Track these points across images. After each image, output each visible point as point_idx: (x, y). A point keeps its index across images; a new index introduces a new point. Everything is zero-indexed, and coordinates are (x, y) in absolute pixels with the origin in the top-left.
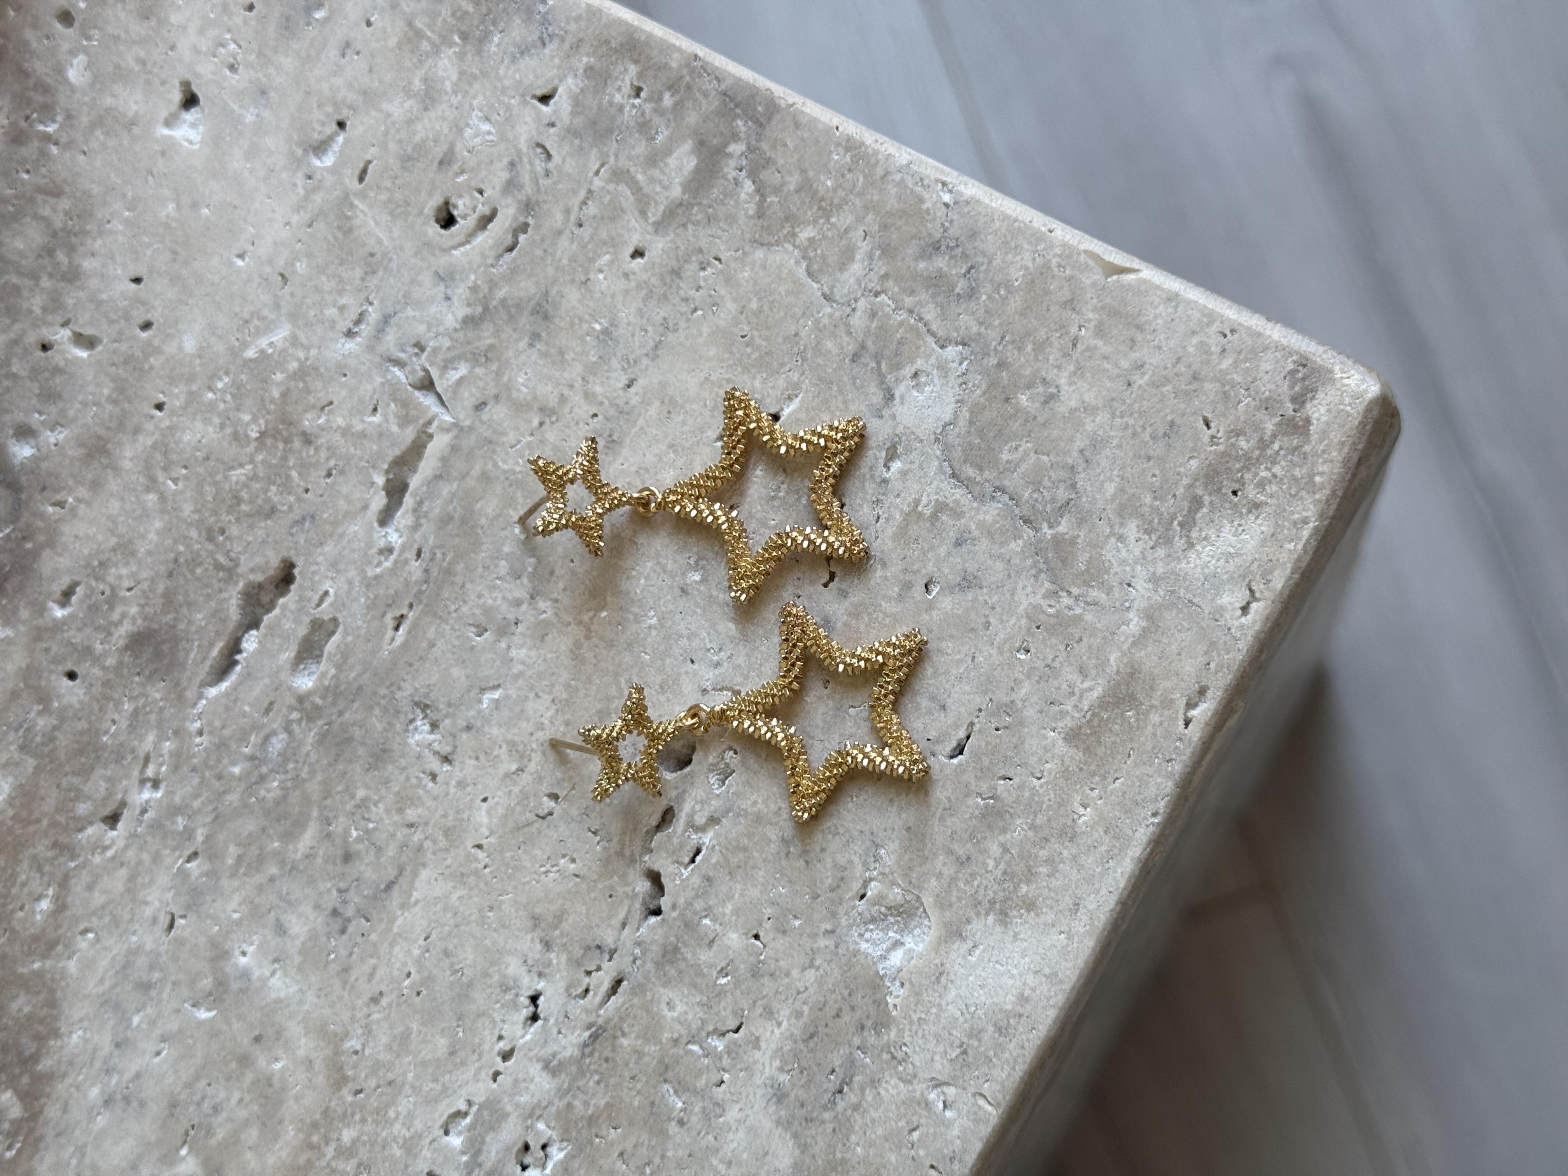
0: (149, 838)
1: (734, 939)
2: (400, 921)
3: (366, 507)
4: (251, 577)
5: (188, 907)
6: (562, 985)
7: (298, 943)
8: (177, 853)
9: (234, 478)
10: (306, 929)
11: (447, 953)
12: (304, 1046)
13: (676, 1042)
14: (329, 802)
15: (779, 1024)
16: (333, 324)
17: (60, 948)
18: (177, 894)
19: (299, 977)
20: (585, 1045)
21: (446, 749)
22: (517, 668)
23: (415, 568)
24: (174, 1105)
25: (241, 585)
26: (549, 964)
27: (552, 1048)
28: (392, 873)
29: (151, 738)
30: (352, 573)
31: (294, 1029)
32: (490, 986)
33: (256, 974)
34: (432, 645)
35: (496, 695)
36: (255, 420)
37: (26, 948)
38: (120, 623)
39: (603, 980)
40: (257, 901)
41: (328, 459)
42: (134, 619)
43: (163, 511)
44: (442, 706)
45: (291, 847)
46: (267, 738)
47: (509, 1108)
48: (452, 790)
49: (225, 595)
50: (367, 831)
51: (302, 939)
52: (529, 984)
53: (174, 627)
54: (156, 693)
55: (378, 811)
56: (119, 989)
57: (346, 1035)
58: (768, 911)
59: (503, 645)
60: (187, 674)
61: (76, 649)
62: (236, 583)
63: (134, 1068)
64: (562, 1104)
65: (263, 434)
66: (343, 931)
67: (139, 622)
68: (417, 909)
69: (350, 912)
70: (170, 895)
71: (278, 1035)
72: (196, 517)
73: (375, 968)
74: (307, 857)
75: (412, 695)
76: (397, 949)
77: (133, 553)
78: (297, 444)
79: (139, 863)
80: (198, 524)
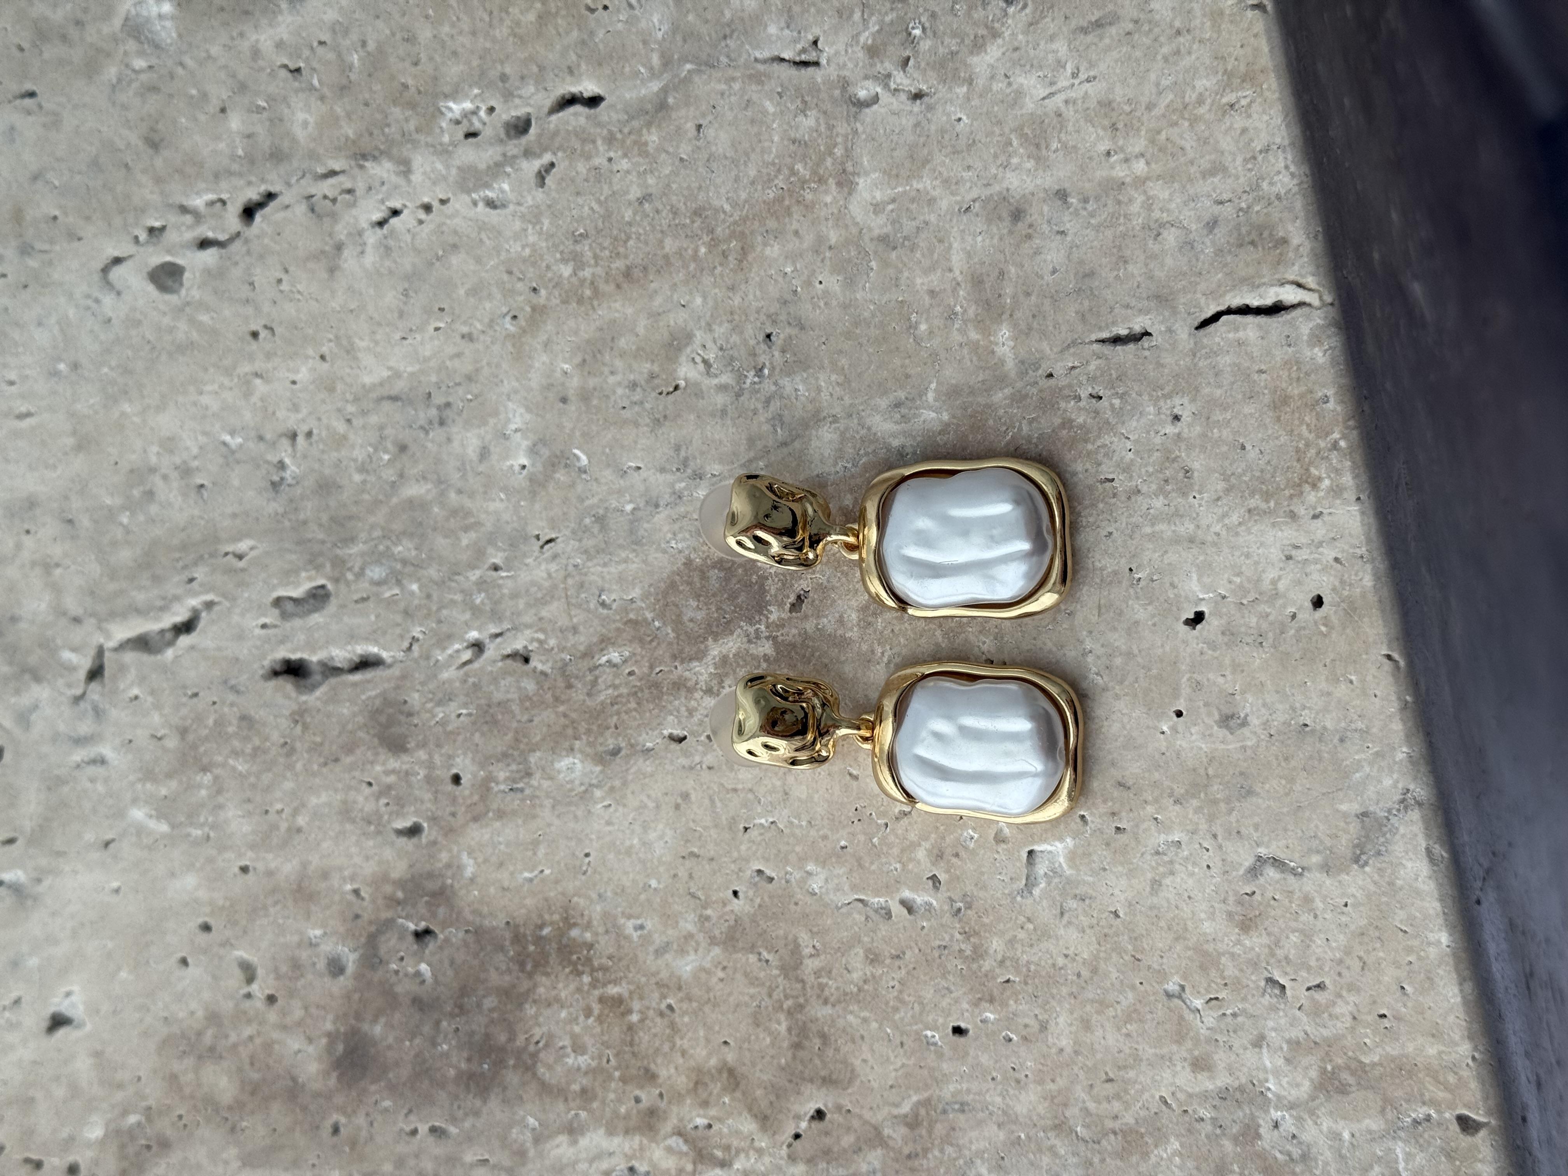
0: (508, 614)
1: (235, 122)
2: (409, 369)
3: (192, 648)
4: (293, 694)
5: (526, 538)
6: (354, 212)
7: (482, 431)
8: (501, 582)
9: (246, 767)
10: (469, 435)
11: (401, 314)
12: (541, 360)
13: (322, 98)
14: (381, 497)
15: (257, 41)
16: (106, 780)
17: (632, 616)
18: (525, 555)
19: (502, 409)
20: (375, 158)
21: (285, 443)
22: (202, 439)
23: (200, 573)
24: (657, 423)
25: (304, 698)
26: (350, 234)
27: (394, 178)
28: (387, 406)
29: (445, 675)
30: (236, 618)
31: (536, 380)
32: (395, 262)
33: (525, 444)
34: (235, 516)
35: (227, 438)
36: (200, 786)
37: (654, 644)
38: (393, 771)
39: (327, 187)
40: (481, 490)
41: (184, 705)
42: (384, 764)
43: (303, 805)
44: (264, 472)
45: (429, 497)
46: (379, 583)
47: (454, 171)
48: (304, 411)
49: (318, 703)
50: (376, 450)
51: (477, 431)
52: (372, 237)
53: (365, 725)
54: (415, 699)
55: (359, 454)
56: (621, 541)
57: (509, 336)
58: (202, 118)
59: (196, 463)
60: (386, 685)
61: (436, 792)
62: (305, 702)
63: (661, 478)
64: (422, 138)
65: (205, 769)
66: (448, 405)
67: (382, 757)
68: (391, 363)
69: (433, 412)
70: (529, 561)
71: (549, 387)
72: (289, 774)
73: (452, 358)
74: (424, 478)
75: (274, 500)
76: (427, 353)
77: (345, 802)
78: (191, 737)
79: (529, 605)
80: (290, 767)
